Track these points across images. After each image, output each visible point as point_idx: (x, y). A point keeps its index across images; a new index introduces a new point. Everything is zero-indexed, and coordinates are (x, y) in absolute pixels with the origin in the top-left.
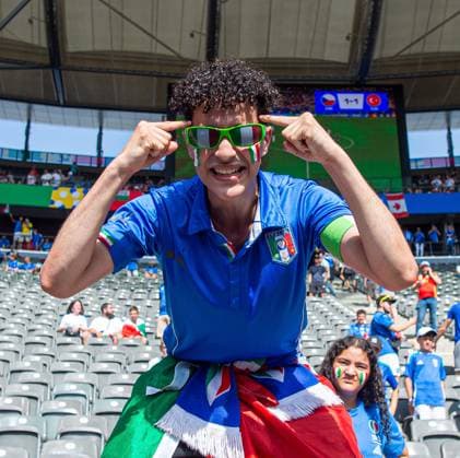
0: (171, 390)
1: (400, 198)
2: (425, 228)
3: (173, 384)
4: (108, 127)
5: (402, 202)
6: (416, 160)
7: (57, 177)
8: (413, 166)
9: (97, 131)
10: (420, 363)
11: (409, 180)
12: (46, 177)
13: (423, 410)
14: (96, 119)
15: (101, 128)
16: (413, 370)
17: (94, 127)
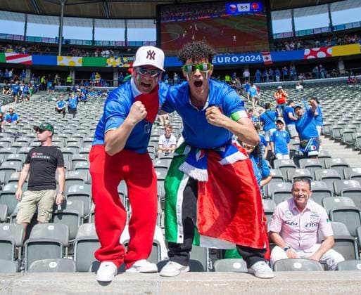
0: (184, 156)
1: (269, 54)
2: (281, 68)
3: (184, 153)
4: (129, 27)
5: (269, 56)
6: (276, 34)
7: (107, 52)
8: (274, 37)
9: (124, 29)
10: (277, 135)
11: (272, 45)
12: (103, 53)
13: (279, 156)
14: (124, 24)
15: (126, 28)
16: (274, 138)
17: (122, 27)
